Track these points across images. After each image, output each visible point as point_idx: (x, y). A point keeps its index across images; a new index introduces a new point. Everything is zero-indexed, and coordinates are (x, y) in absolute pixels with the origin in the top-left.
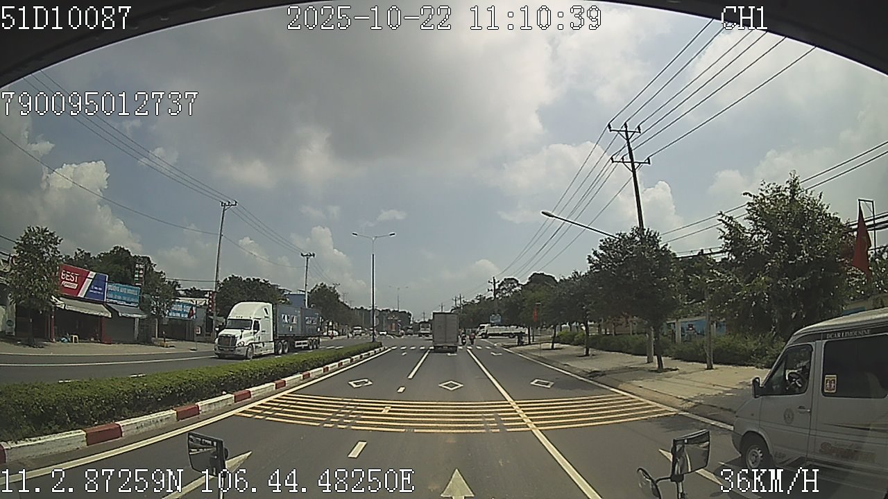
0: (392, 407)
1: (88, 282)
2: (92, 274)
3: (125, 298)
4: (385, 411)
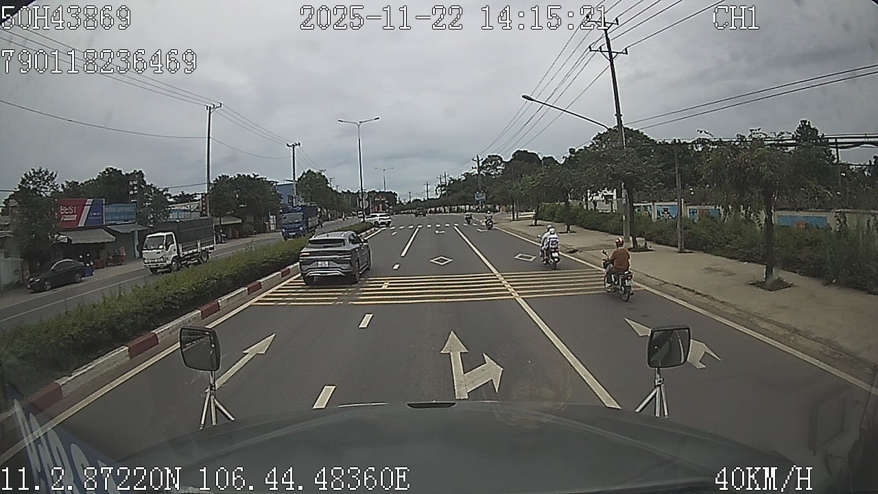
0: (390, 283)
1: (87, 209)
2: (90, 201)
3: (122, 217)
4: (384, 287)
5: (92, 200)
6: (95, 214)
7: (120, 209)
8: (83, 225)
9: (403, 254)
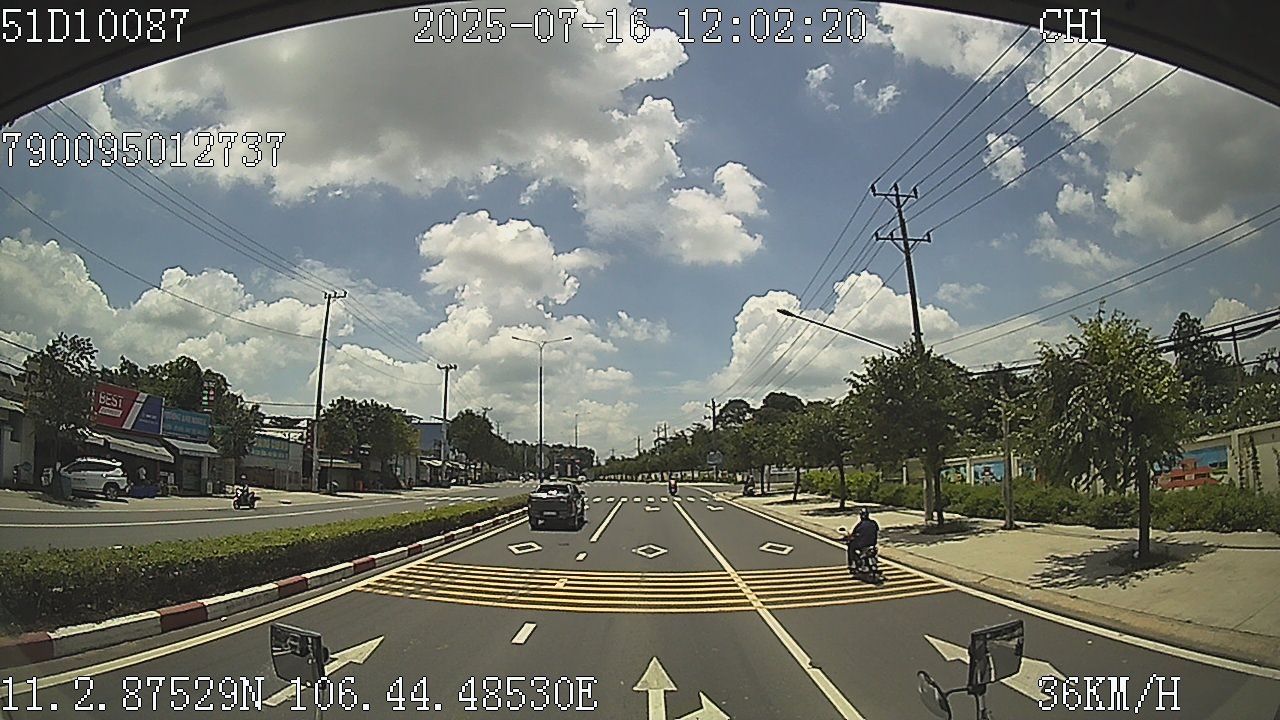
0: (569, 580)
1: (137, 407)
2: (143, 396)
3: (188, 430)
4: (559, 585)
5: (146, 395)
6: (148, 416)
7: (187, 418)
8: (129, 428)
9: (594, 539)
